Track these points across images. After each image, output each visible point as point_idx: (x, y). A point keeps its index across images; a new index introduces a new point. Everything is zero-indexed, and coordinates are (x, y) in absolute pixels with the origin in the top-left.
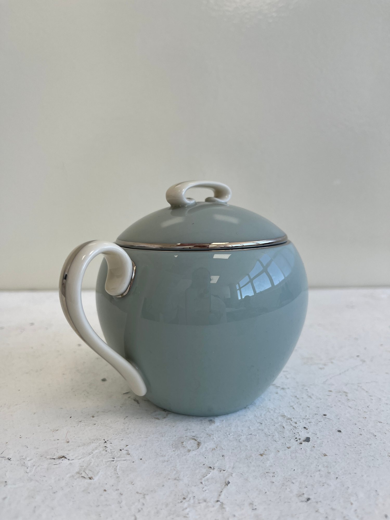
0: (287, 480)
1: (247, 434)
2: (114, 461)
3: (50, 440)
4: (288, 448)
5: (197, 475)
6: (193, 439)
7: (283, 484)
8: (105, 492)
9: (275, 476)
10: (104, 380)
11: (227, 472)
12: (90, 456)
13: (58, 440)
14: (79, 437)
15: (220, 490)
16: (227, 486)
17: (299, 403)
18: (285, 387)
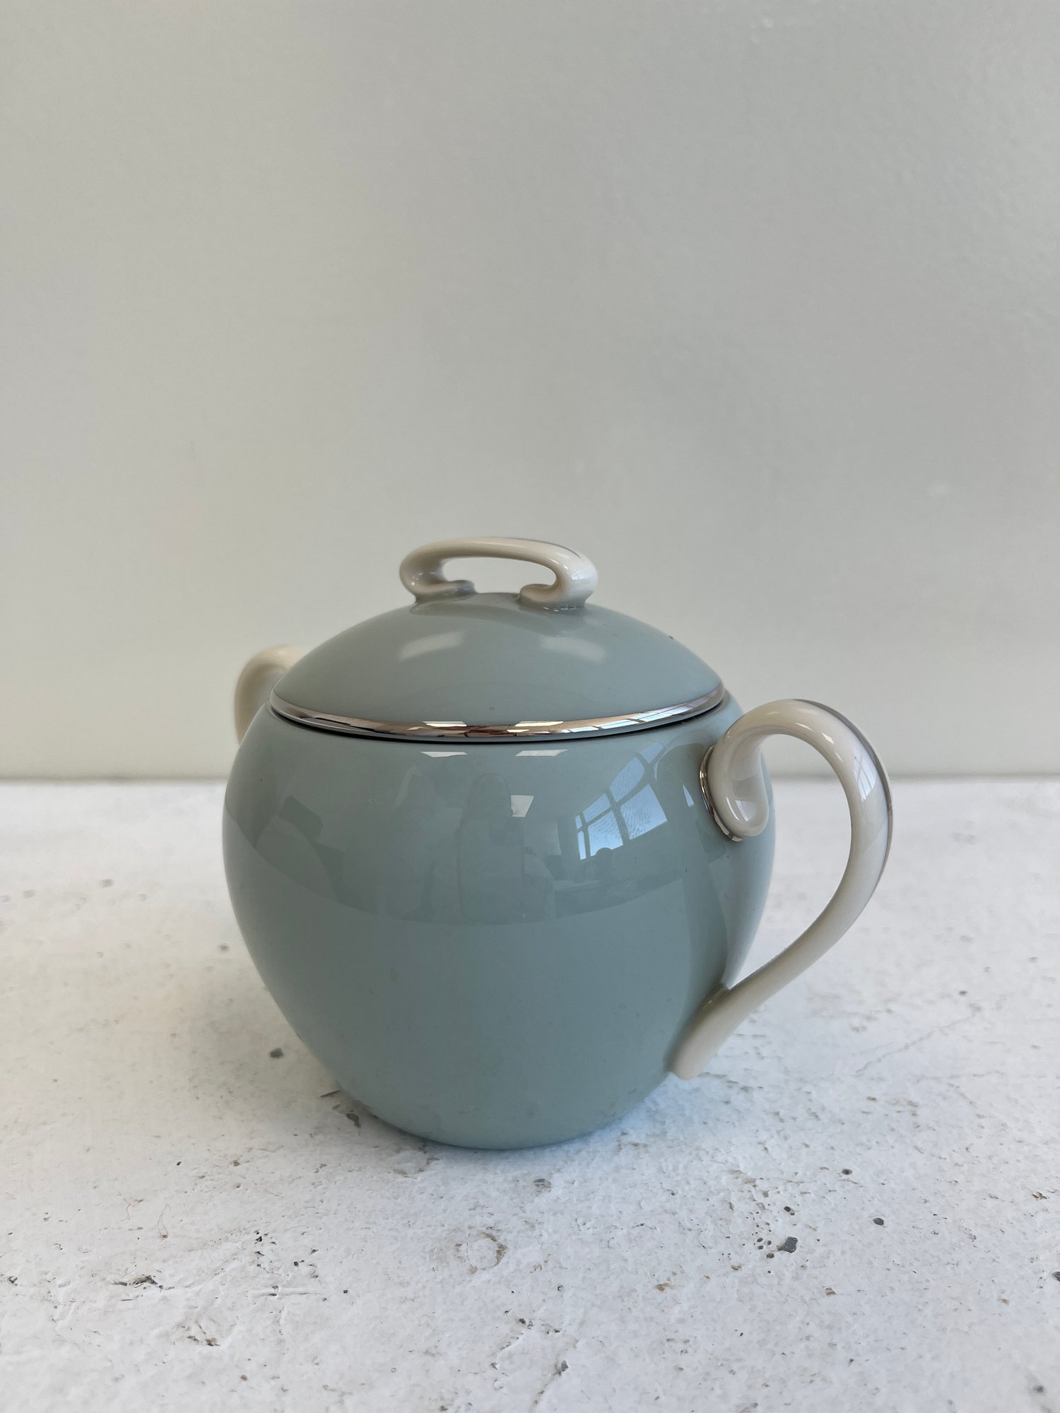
0: (719, 1364)
1: (631, 1226)
2: (274, 1295)
3: (120, 1228)
4: (735, 1269)
5: (483, 1343)
6: (489, 1236)
7: (708, 1374)
8: (244, 1383)
9: (690, 1350)
10: (276, 1054)
11: (563, 1335)
12: (217, 1278)
13: (140, 1228)
14: (192, 1223)
15: (539, 1386)
16: (558, 1375)
17: (782, 1133)
18: (752, 1083)
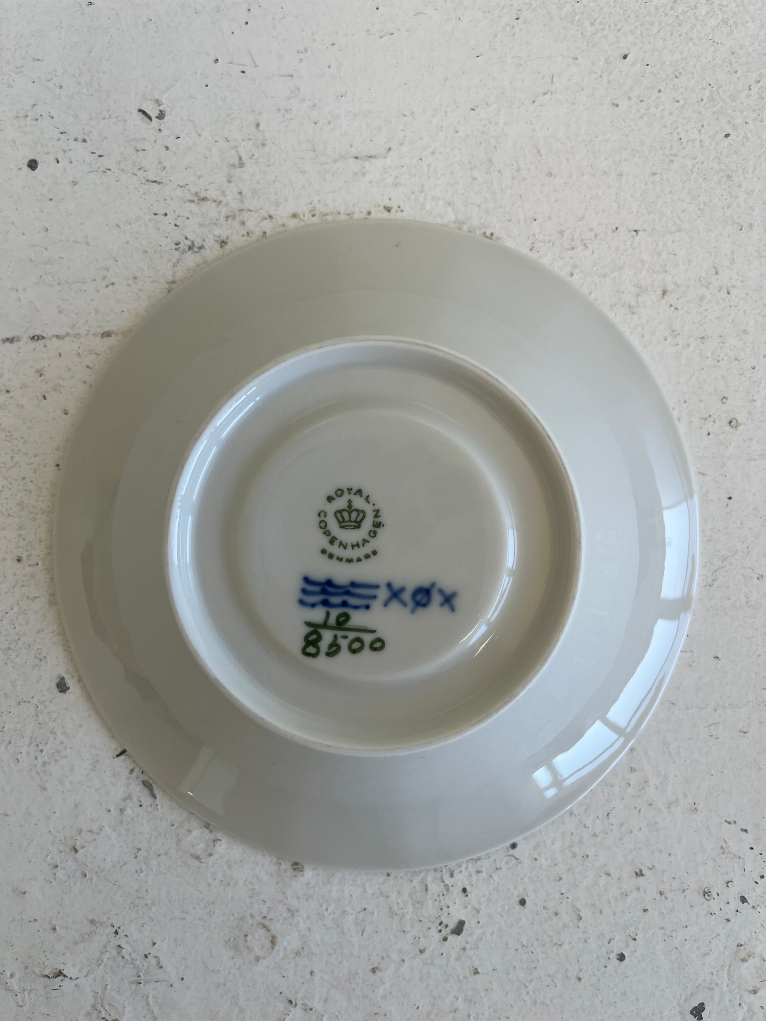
2: (140, 983)
4: (422, 952)
5: (270, 1018)
6: (264, 926)
11: (315, 1011)
